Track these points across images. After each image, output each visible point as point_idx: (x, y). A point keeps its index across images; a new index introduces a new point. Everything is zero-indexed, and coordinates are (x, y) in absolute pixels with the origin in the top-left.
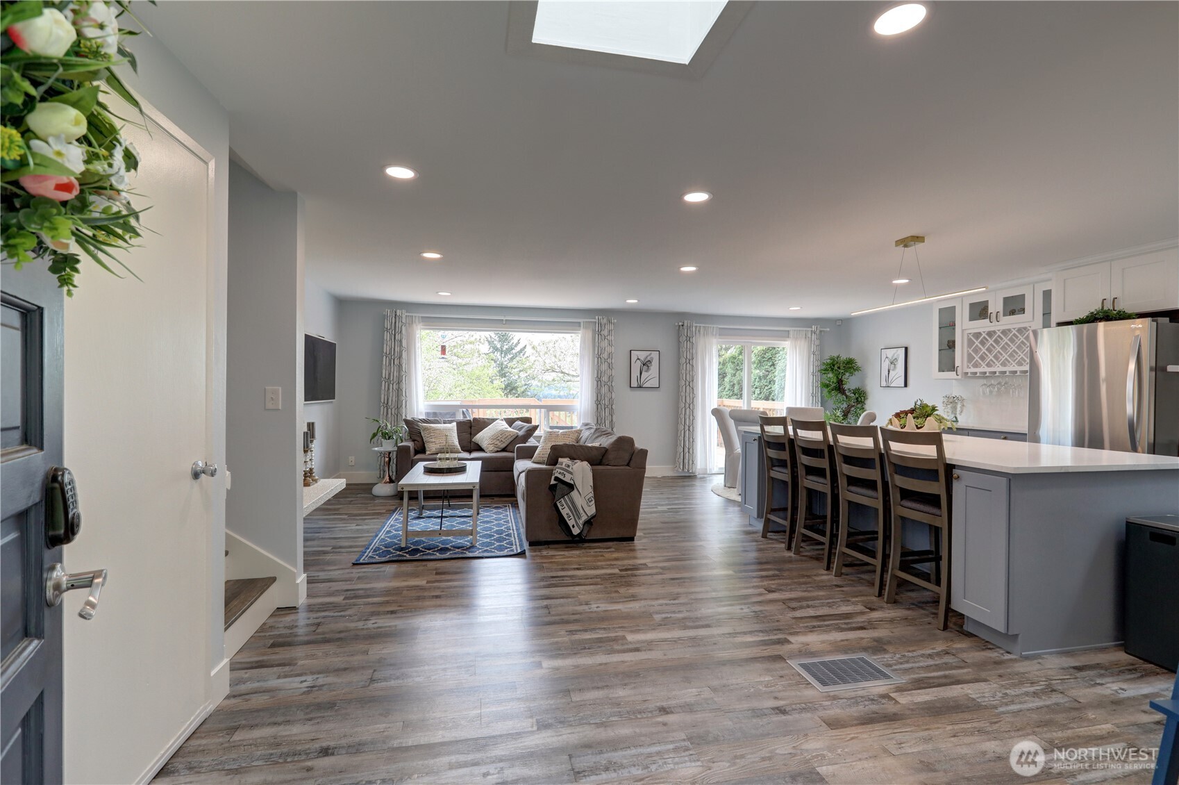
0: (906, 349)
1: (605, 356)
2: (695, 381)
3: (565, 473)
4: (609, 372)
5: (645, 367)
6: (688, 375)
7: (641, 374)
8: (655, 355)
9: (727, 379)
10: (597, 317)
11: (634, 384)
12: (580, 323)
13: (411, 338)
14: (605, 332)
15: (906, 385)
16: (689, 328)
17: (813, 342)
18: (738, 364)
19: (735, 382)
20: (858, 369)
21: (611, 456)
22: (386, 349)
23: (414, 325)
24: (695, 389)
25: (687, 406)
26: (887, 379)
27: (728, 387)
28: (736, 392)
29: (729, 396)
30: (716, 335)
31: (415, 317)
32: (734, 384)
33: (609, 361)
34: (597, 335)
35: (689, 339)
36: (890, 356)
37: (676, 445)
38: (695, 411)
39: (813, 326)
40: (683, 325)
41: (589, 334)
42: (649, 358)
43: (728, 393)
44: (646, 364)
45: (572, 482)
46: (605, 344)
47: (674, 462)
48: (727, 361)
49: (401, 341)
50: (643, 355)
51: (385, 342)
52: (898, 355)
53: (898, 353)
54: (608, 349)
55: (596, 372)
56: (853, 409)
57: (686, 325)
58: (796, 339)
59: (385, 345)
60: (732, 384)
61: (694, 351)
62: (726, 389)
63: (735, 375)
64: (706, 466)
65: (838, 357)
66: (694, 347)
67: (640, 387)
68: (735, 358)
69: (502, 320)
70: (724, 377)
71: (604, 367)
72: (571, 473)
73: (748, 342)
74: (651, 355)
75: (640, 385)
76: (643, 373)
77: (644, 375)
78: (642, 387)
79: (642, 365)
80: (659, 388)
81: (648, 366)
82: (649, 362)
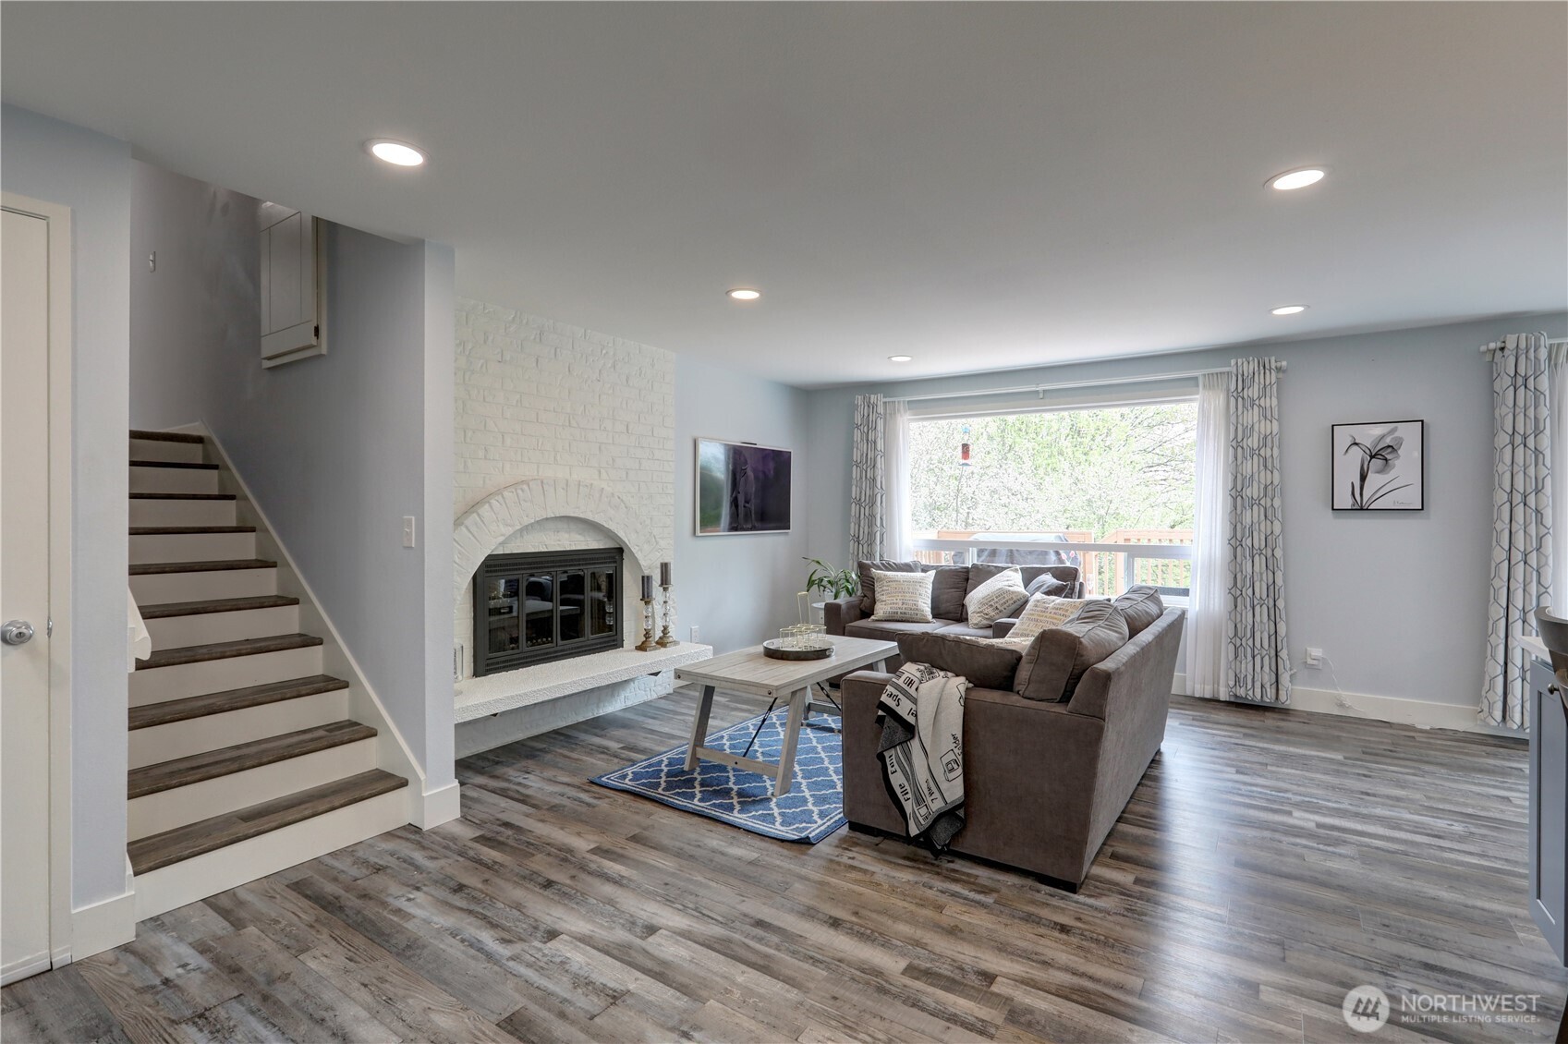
1: (1253, 442)
3: (900, 696)
4: (1264, 477)
5: (1377, 463)
7: (1363, 478)
8: (1410, 434)
10: (1233, 362)
11: (1344, 500)
12: (1196, 379)
13: (889, 436)
14: (1254, 392)
21: (1023, 673)
22: (856, 456)
23: (898, 416)
31: (899, 402)
33: (1266, 452)
34: (1232, 400)
40: (1502, 350)
41: (1217, 400)
42: (1388, 441)
44: (1381, 455)
45: (911, 719)
46: (1252, 416)
49: (875, 442)
50: (1370, 435)
51: (855, 445)
54: (1265, 427)
55: (1230, 478)
57: (1511, 344)
59: (855, 449)
67: (1361, 509)
69: (1037, 392)
71: (1250, 467)
72: (915, 701)
74: (1397, 434)
75: (1362, 503)
76: (1371, 477)
77: (1374, 480)
78: (1367, 509)
79: (1369, 458)
80: (1422, 509)
81: (1386, 460)
82: (1390, 450)
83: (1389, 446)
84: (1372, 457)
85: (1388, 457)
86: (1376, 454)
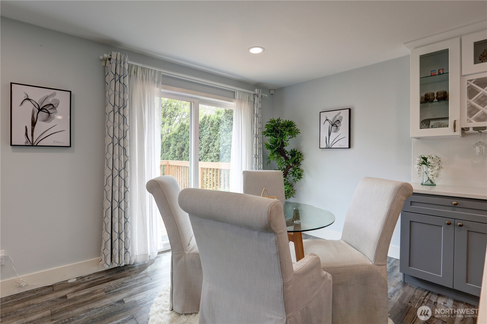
0: (350, 110)
2: (128, 137)
5: (43, 115)
6: (117, 129)
7: (34, 124)
8: (63, 98)
9: (171, 148)
15: (350, 147)
16: (119, 62)
17: (256, 105)
18: (178, 138)
19: (176, 149)
20: (297, 132)
24: (128, 149)
25: (116, 173)
26: (327, 141)
27: (172, 152)
28: (176, 155)
29: (173, 158)
30: (158, 83)
32: (175, 150)
35: (118, 78)
36: (331, 119)
37: (101, 230)
38: (128, 179)
39: (256, 90)
40: (110, 59)
42: (50, 101)
43: (172, 156)
47: (99, 252)
48: (171, 136)
50: (38, 95)
52: (341, 118)
53: (341, 115)
56: (291, 169)
57: (114, 57)
58: (241, 100)
60: (174, 150)
61: (127, 97)
62: (171, 154)
63: (176, 145)
64: (146, 250)
65: (278, 120)
66: (127, 90)
67: (32, 145)
68: (176, 134)
70: (169, 146)
73: (196, 98)
74: (55, 97)
75: (33, 142)
76: (39, 123)
77: (41, 126)
78: (36, 146)
79: (38, 111)
80: (70, 146)
81: (49, 113)
82: (51, 107)
83: (51, 104)
84: (40, 110)
85: (50, 111)
86: (42, 109)
